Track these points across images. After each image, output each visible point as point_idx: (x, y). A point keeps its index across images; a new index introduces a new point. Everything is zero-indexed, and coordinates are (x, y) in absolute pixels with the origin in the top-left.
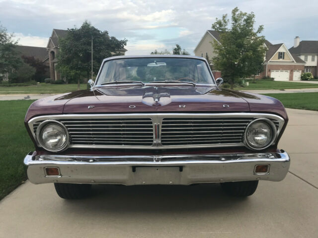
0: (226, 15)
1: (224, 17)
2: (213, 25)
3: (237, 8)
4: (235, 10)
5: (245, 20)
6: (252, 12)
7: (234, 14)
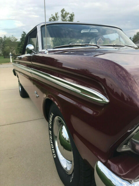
0: (57, 13)
1: (56, 14)
2: (50, 19)
3: (64, 9)
4: (63, 11)
5: (70, 17)
6: (73, 13)
7: (63, 13)
